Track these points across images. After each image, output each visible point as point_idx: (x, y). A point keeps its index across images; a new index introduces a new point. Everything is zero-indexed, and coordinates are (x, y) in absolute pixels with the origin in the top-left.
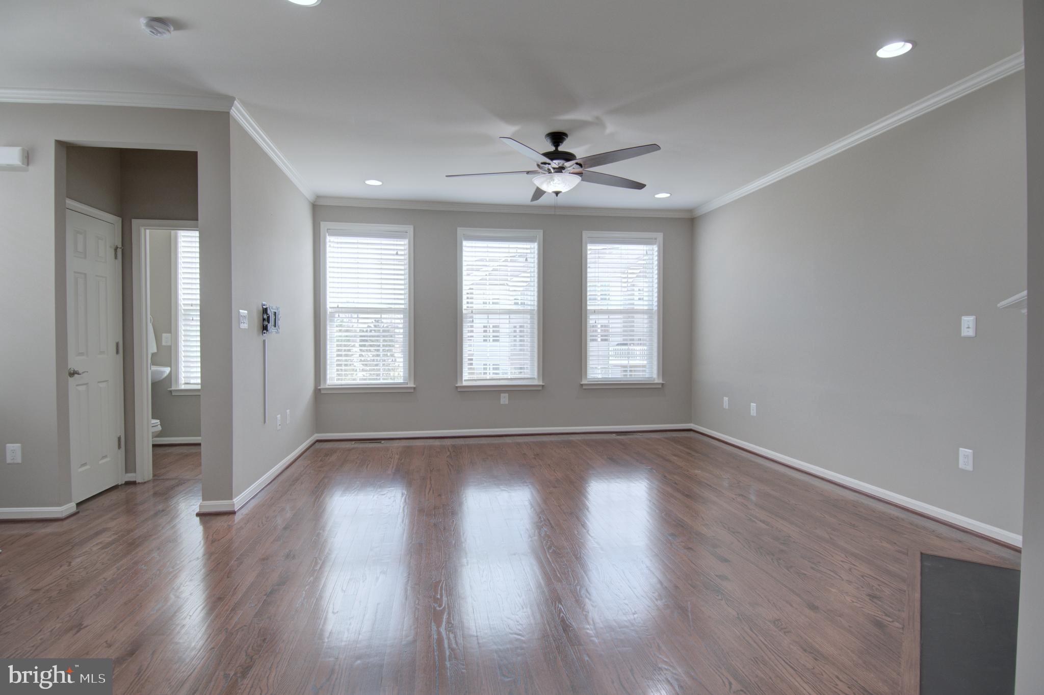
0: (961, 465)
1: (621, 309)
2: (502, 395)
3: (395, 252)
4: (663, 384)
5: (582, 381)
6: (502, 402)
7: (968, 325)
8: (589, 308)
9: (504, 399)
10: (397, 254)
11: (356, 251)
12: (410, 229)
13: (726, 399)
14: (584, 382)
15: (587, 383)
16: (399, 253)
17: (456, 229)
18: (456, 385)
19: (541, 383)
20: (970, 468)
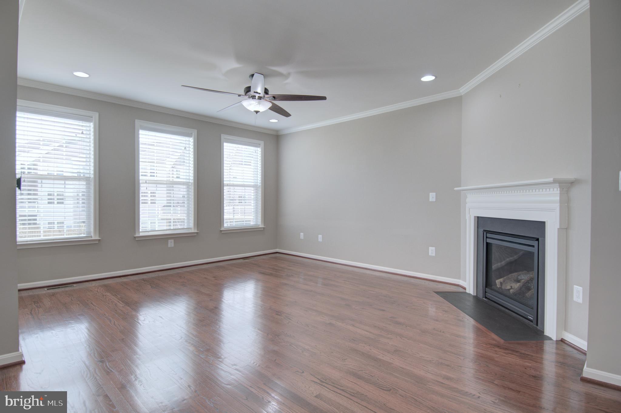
0: (430, 254)
1: (242, 184)
2: (170, 241)
3: (81, 132)
4: (264, 228)
5: (221, 229)
6: (169, 246)
7: (432, 197)
8: (225, 182)
9: (171, 243)
10: (82, 133)
11: (40, 126)
12: (96, 115)
13: (302, 234)
14: (222, 229)
15: (224, 229)
16: (84, 132)
17: (134, 121)
18: (135, 236)
19: (196, 231)
20: (434, 255)
